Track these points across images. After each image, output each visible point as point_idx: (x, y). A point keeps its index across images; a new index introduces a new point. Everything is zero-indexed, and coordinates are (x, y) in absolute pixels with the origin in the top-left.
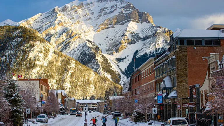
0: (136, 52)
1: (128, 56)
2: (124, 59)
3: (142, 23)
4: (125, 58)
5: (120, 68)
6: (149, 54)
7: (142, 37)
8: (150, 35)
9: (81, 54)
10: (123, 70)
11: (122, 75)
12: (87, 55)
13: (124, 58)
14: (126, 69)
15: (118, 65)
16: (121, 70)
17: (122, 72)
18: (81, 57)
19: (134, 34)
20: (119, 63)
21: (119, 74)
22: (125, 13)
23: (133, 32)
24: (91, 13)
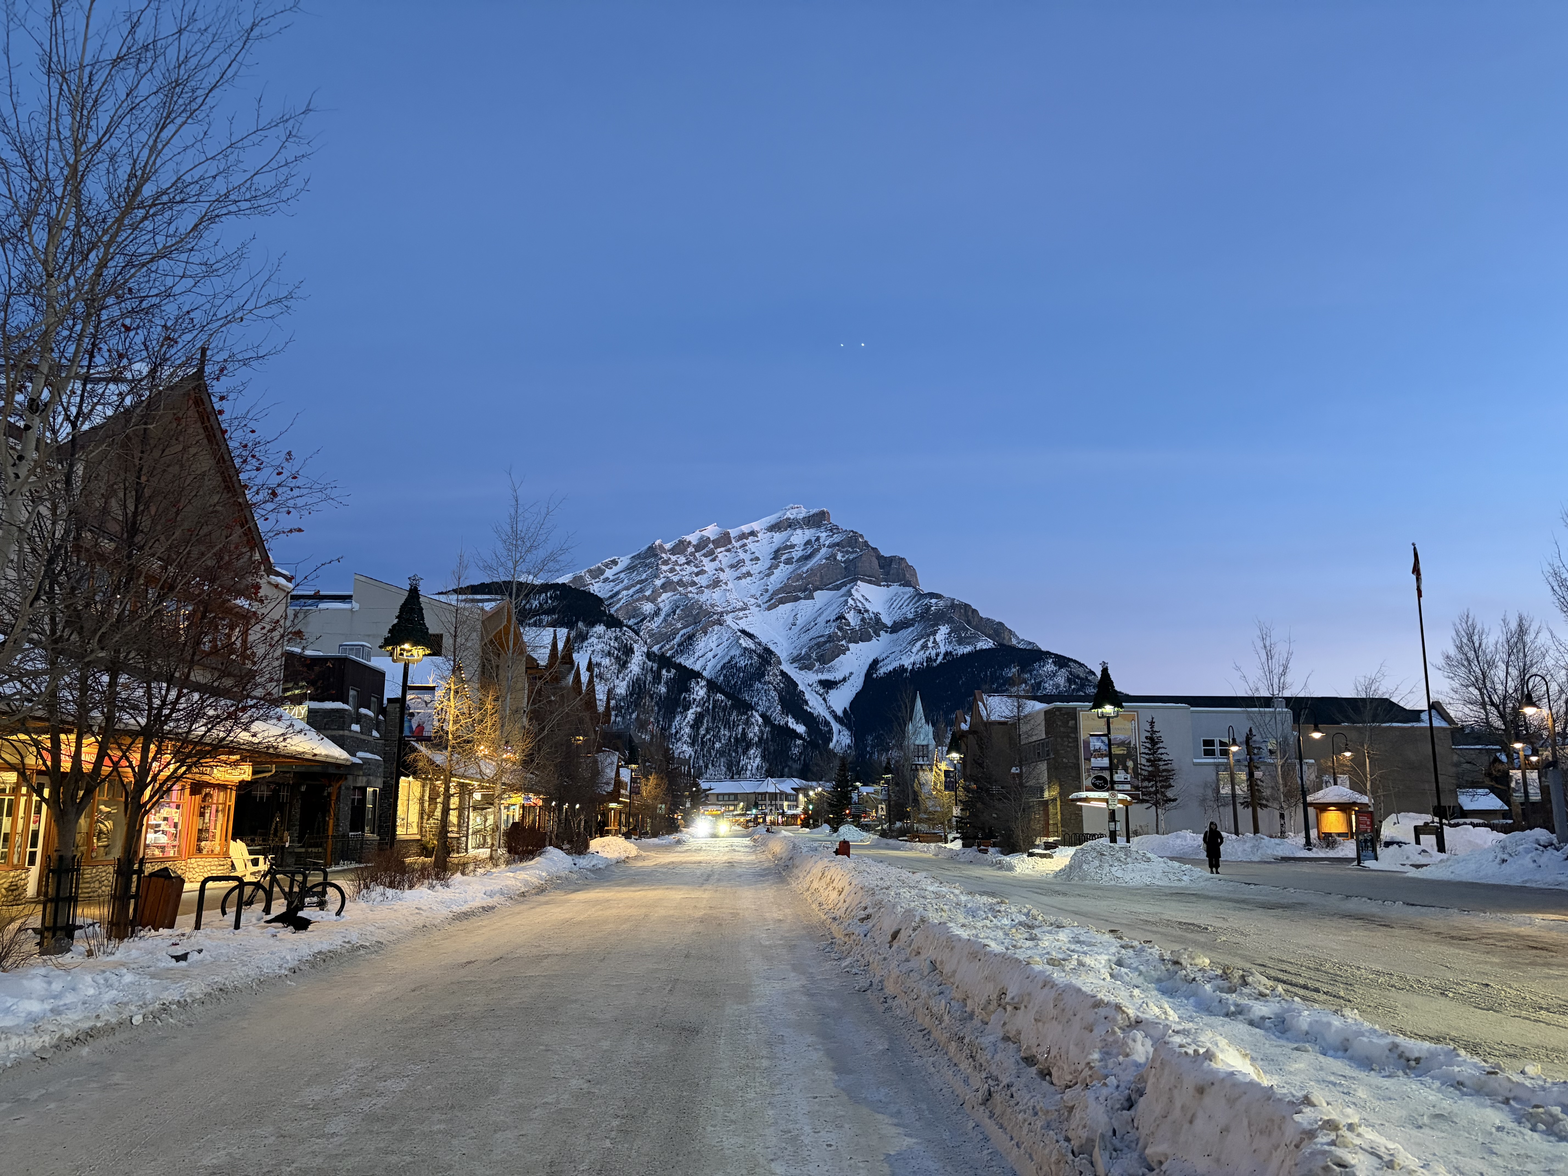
0: (874, 664)
1: (851, 674)
2: (840, 682)
3: (888, 586)
4: (844, 680)
5: (829, 708)
6: (910, 667)
7: (889, 624)
8: (910, 616)
9: (723, 667)
10: (840, 713)
11: (835, 726)
12: (739, 670)
13: (841, 678)
14: (848, 709)
15: (824, 699)
16: (833, 711)
17: (836, 717)
18: (725, 676)
19: (866, 615)
20: (827, 693)
21: (827, 724)
22: (843, 559)
23: (867, 611)
24: (751, 560)
